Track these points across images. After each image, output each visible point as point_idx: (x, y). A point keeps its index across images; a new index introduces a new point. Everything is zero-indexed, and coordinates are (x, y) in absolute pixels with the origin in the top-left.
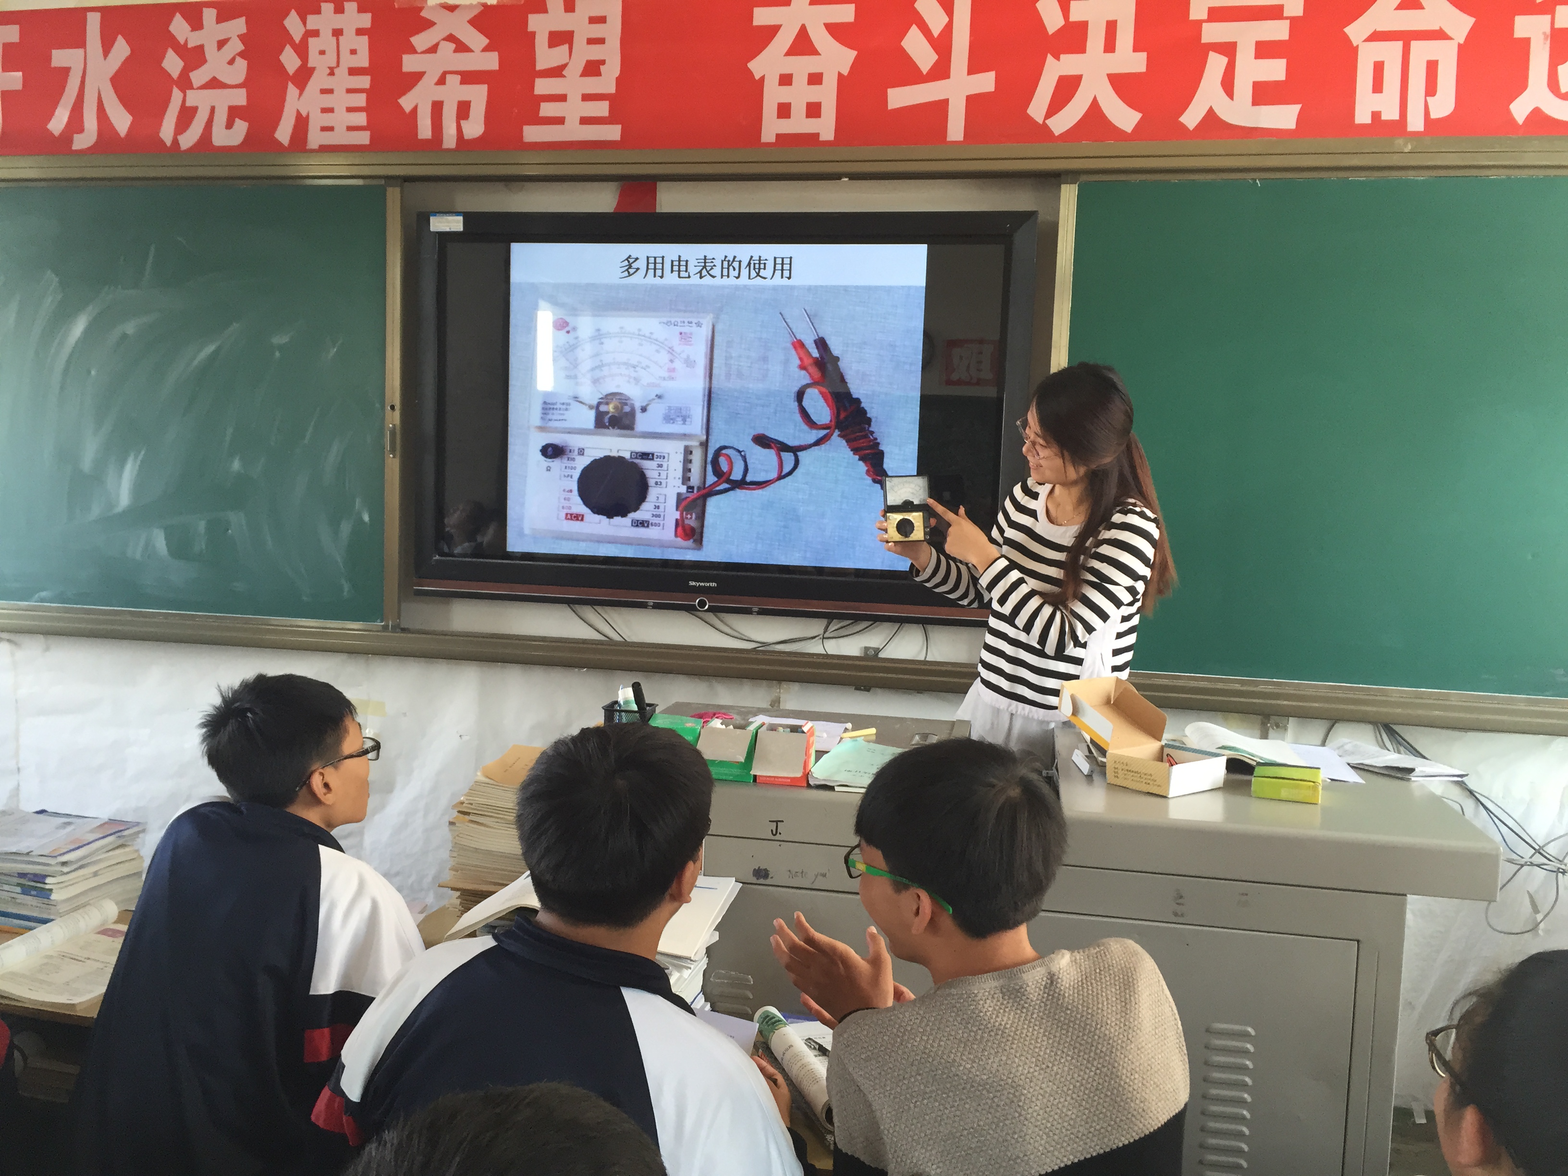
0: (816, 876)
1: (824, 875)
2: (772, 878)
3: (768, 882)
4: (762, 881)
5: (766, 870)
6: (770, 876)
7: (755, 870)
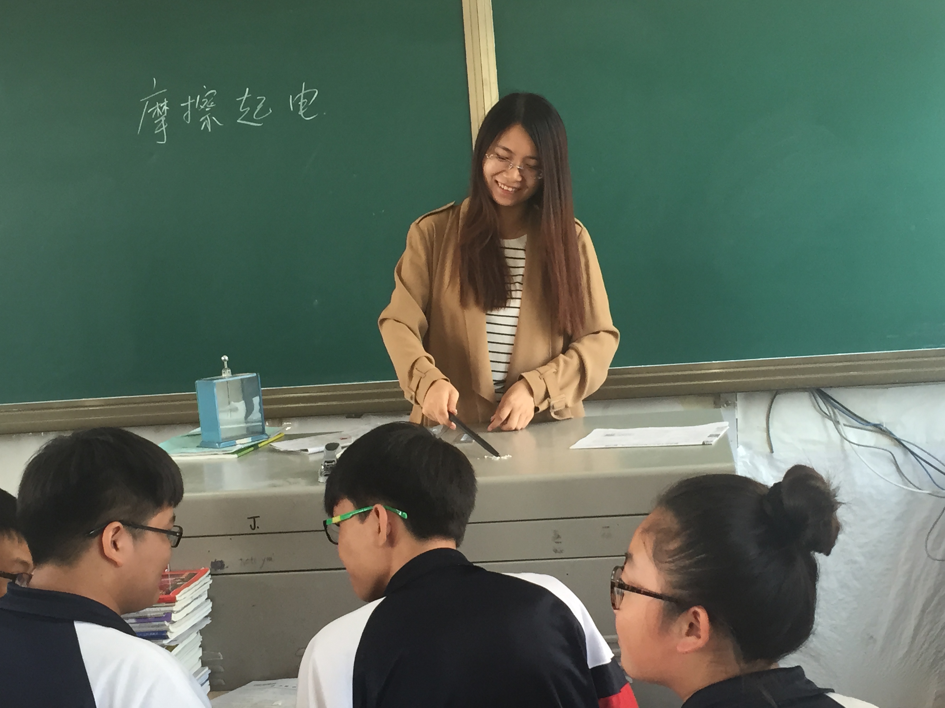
0: (264, 561)
1: (270, 559)
2: (227, 567)
3: (225, 571)
4: (220, 571)
5: (222, 562)
6: (225, 567)
7: (212, 563)
